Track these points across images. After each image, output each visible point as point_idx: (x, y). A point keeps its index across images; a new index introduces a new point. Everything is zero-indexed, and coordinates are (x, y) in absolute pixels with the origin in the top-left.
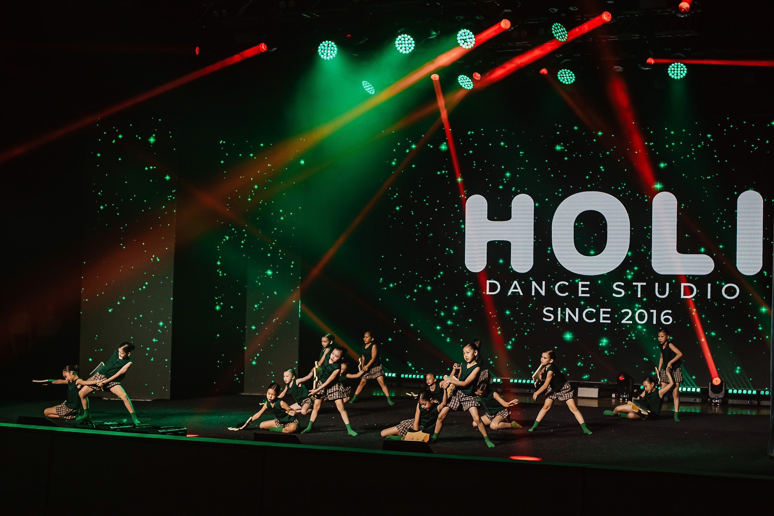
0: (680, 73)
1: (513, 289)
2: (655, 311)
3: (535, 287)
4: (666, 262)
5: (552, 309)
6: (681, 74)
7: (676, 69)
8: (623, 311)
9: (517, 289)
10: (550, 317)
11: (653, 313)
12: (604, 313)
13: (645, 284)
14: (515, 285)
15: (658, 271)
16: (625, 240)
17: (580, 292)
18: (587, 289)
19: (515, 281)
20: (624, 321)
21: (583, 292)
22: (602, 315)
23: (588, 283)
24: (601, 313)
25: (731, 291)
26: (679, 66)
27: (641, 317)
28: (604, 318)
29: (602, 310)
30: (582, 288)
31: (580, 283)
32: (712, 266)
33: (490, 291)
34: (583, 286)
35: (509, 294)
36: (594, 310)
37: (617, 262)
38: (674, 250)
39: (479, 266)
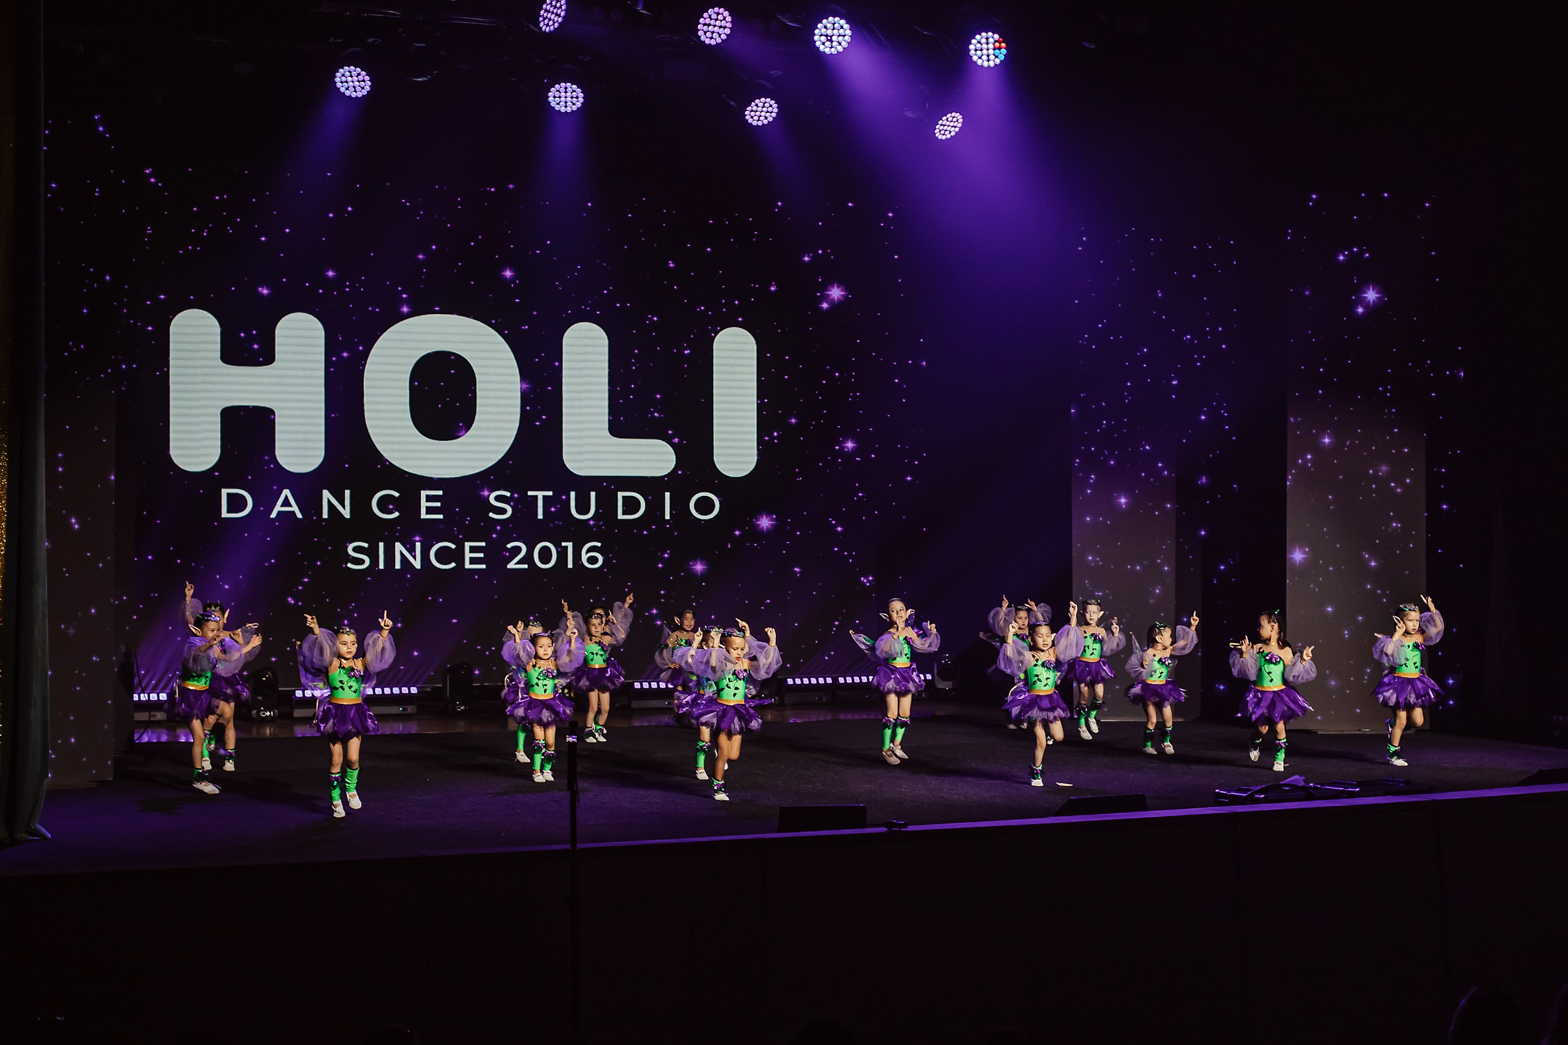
1: (282, 506)
2: (570, 545)
3: (329, 502)
4: (589, 452)
5: (366, 545)
8: (509, 546)
9: (290, 506)
10: (362, 562)
11: (567, 547)
12: (473, 550)
13: (550, 493)
14: (286, 497)
15: (573, 469)
16: (511, 410)
17: (423, 510)
18: (438, 504)
19: (285, 490)
20: (511, 565)
21: (430, 510)
22: (468, 555)
23: (440, 493)
24: (467, 549)
25: (705, 506)
27: (545, 555)
28: (473, 561)
29: (467, 545)
30: (427, 501)
31: (424, 494)
32: (670, 461)
33: (229, 511)
34: (429, 499)
35: (273, 515)
36: (453, 545)
37: (497, 452)
38: (603, 429)
39: (203, 459)
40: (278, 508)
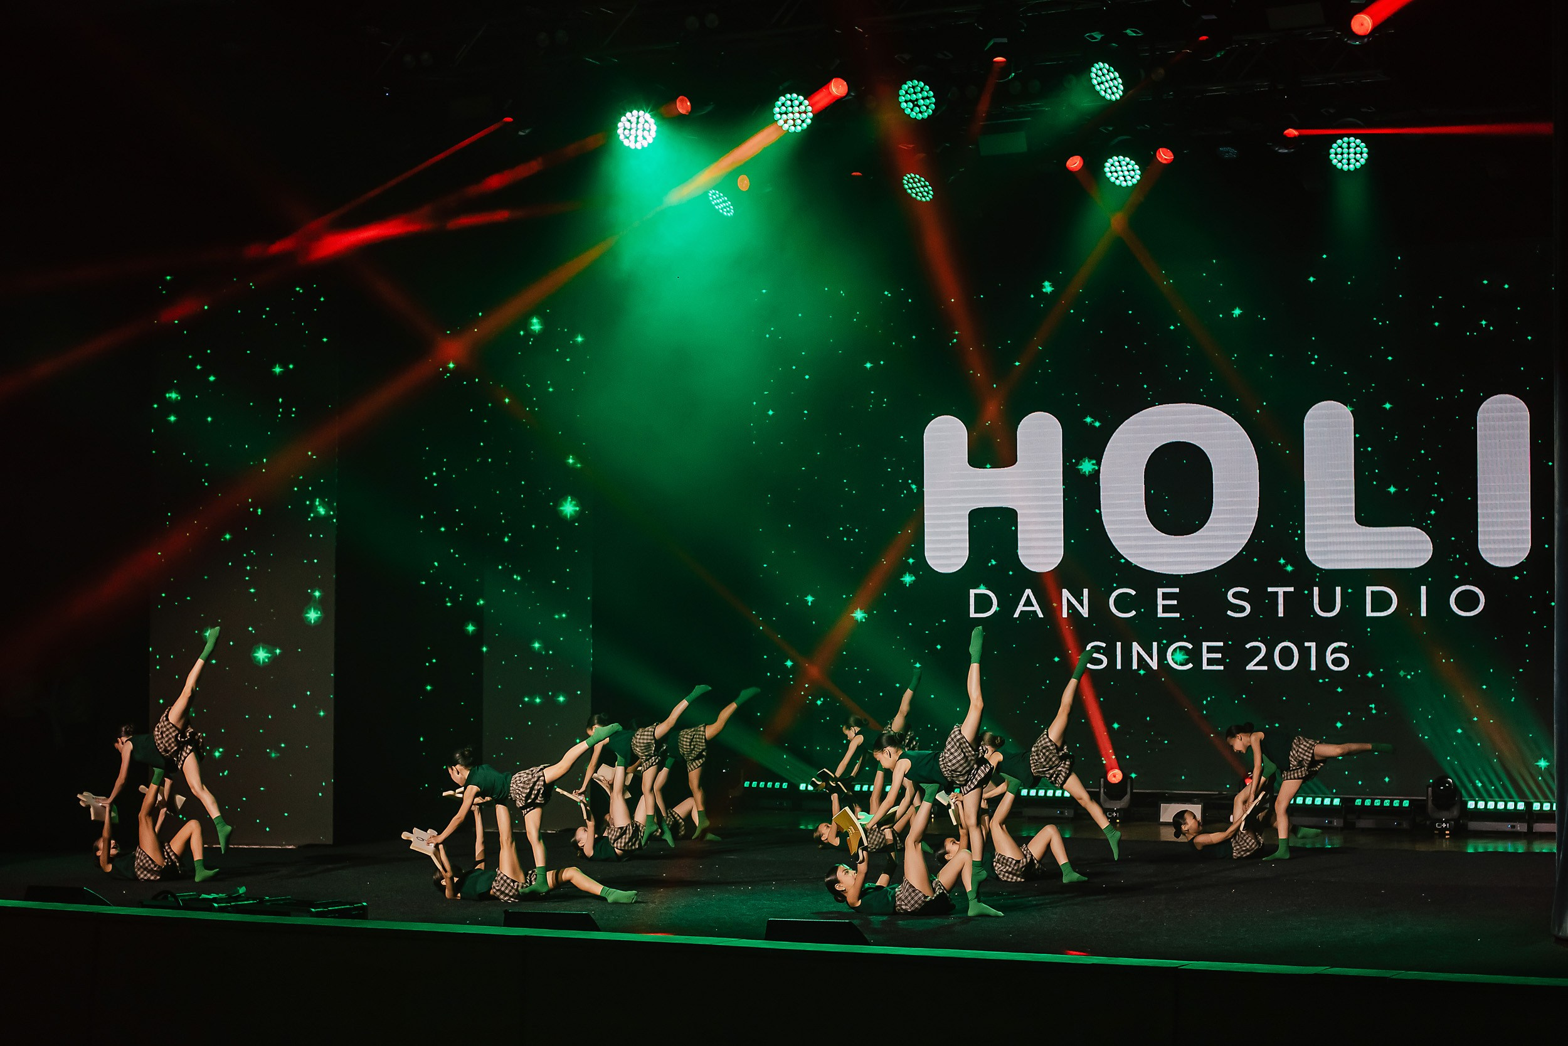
0: (1355, 159)
1: (1024, 606)
2: (1313, 645)
3: (1068, 601)
4: (1334, 543)
5: (1104, 645)
6: (1357, 161)
7: (1345, 151)
8: (1248, 646)
9: (1033, 606)
10: (1100, 662)
11: (1310, 647)
12: (1210, 650)
13: (1292, 589)
14: (1028, 597)
15: (1317, 563)
16: (1249, 500)
17: (1160, 609)
18: (1175, 602)
19: (1027, 590)
20: (1250, 667)
21: (1166, 609)
22: (1205, 656)
23: (1177, 590)
24: (1204, 650)
25: (1466, 601)
26: (1352, 145)
27: (1286, 657)
28: (1211, 662)
29: (1205, 645)
30: (1163, 600)
31: (1160, 591)
32: (1427, 551)
33: (976, 612)
34: (1166, 596)
35: (1016, 615)
36: (1190, 644)
37: (1235, 546)
38: (1348, 517)
39: (953, 561)
40: (1021, 608)
